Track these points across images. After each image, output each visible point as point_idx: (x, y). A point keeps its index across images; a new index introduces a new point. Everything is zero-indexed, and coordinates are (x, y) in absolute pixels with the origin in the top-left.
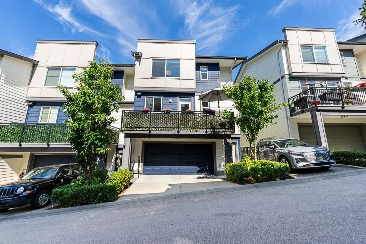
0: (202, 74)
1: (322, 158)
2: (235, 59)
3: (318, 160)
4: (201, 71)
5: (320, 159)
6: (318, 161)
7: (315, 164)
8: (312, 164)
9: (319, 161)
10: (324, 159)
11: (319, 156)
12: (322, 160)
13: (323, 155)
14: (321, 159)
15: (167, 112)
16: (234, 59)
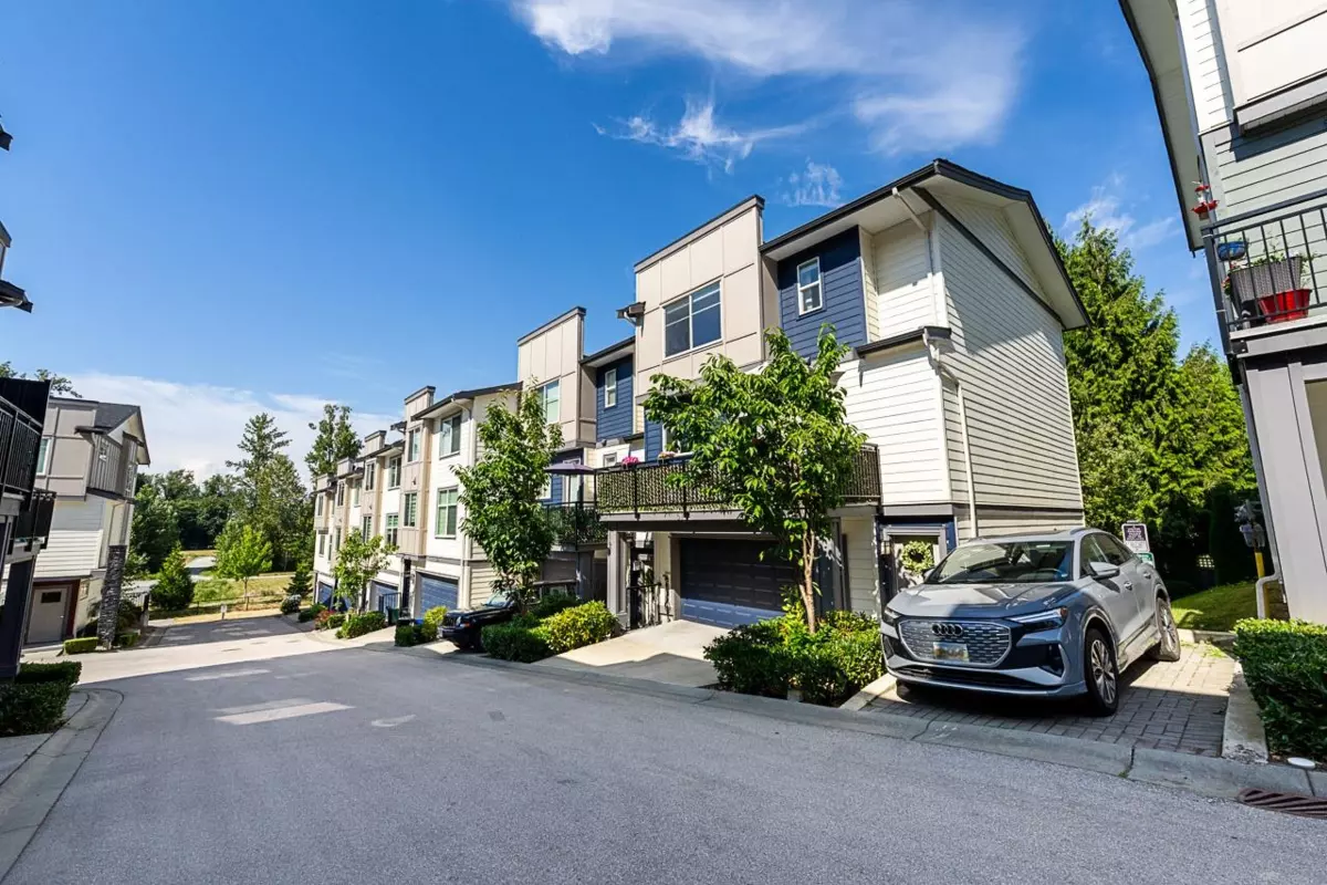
0: (802, 291)
1: (966, 654)
2: (895, 190)
3: (945, 658)
4: (799, 285)
5: (953, 654)
6: (946, 662)
7: (937, 673)
8: (925, 671)
9: (950, 663)
10: (973, 657)
11: (955, 642)
12: (966, 660)
13: (973, 638)
14: (961, 653)
15: (666, 461)
16: (890, 193)
